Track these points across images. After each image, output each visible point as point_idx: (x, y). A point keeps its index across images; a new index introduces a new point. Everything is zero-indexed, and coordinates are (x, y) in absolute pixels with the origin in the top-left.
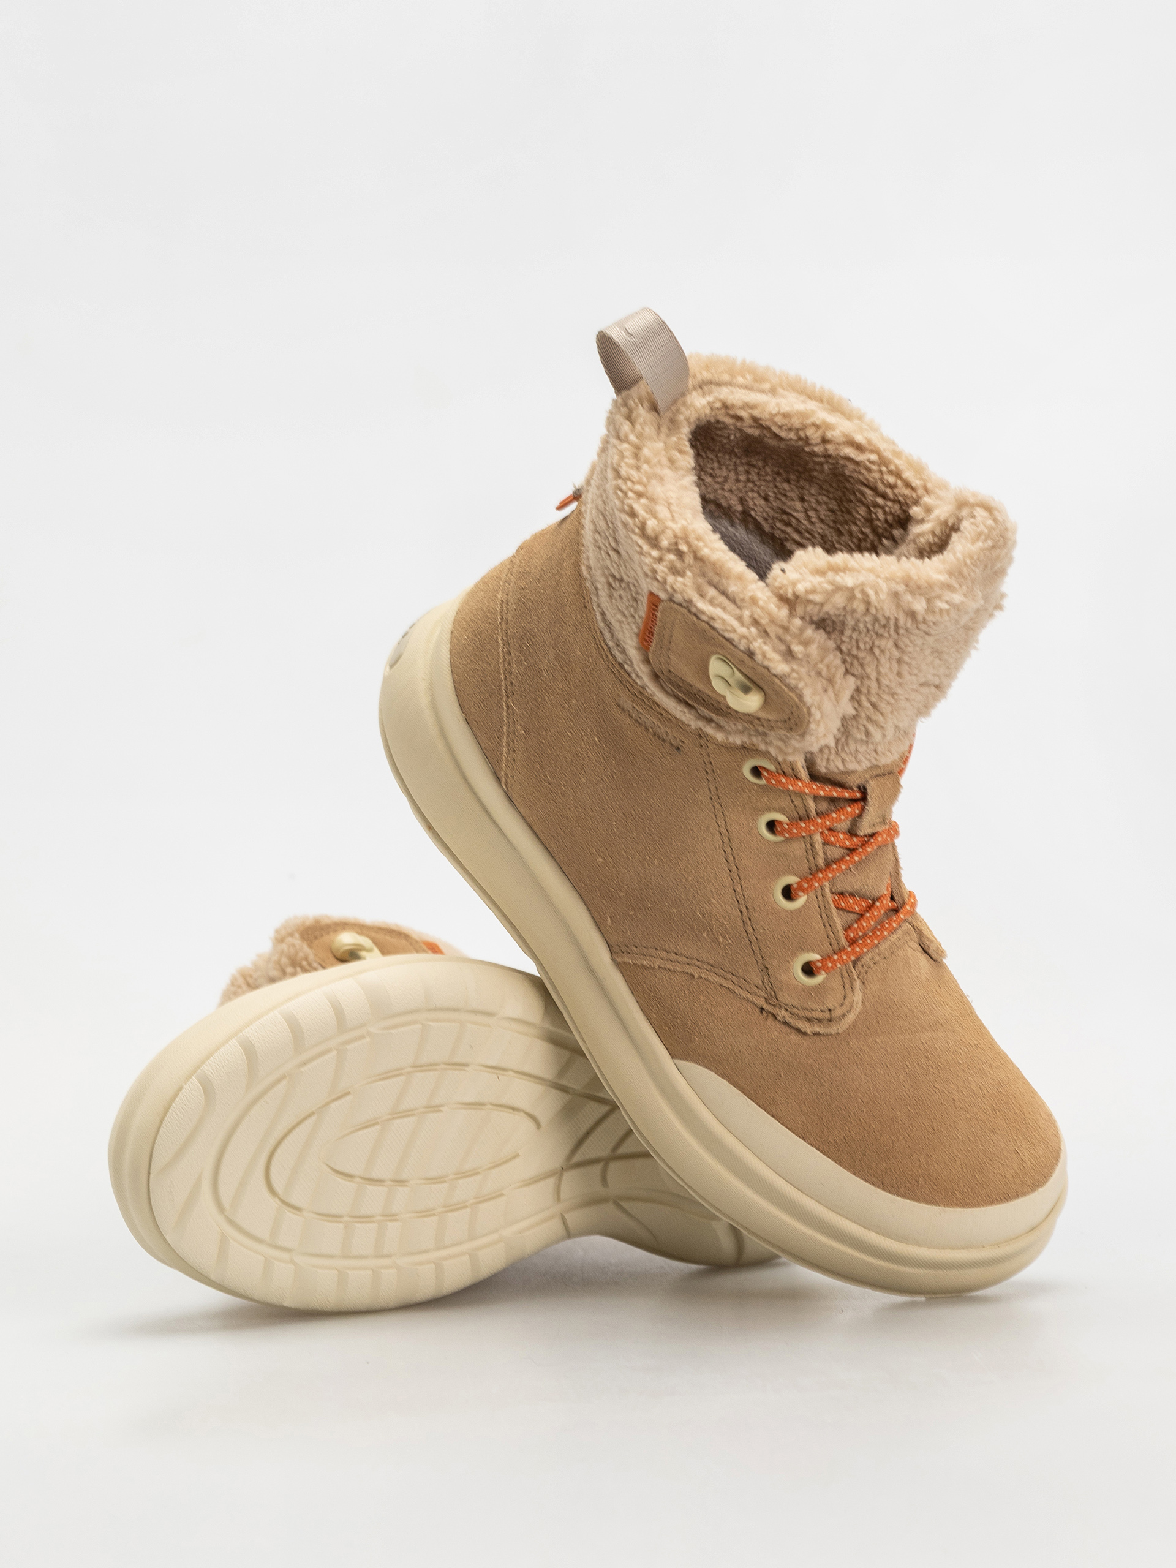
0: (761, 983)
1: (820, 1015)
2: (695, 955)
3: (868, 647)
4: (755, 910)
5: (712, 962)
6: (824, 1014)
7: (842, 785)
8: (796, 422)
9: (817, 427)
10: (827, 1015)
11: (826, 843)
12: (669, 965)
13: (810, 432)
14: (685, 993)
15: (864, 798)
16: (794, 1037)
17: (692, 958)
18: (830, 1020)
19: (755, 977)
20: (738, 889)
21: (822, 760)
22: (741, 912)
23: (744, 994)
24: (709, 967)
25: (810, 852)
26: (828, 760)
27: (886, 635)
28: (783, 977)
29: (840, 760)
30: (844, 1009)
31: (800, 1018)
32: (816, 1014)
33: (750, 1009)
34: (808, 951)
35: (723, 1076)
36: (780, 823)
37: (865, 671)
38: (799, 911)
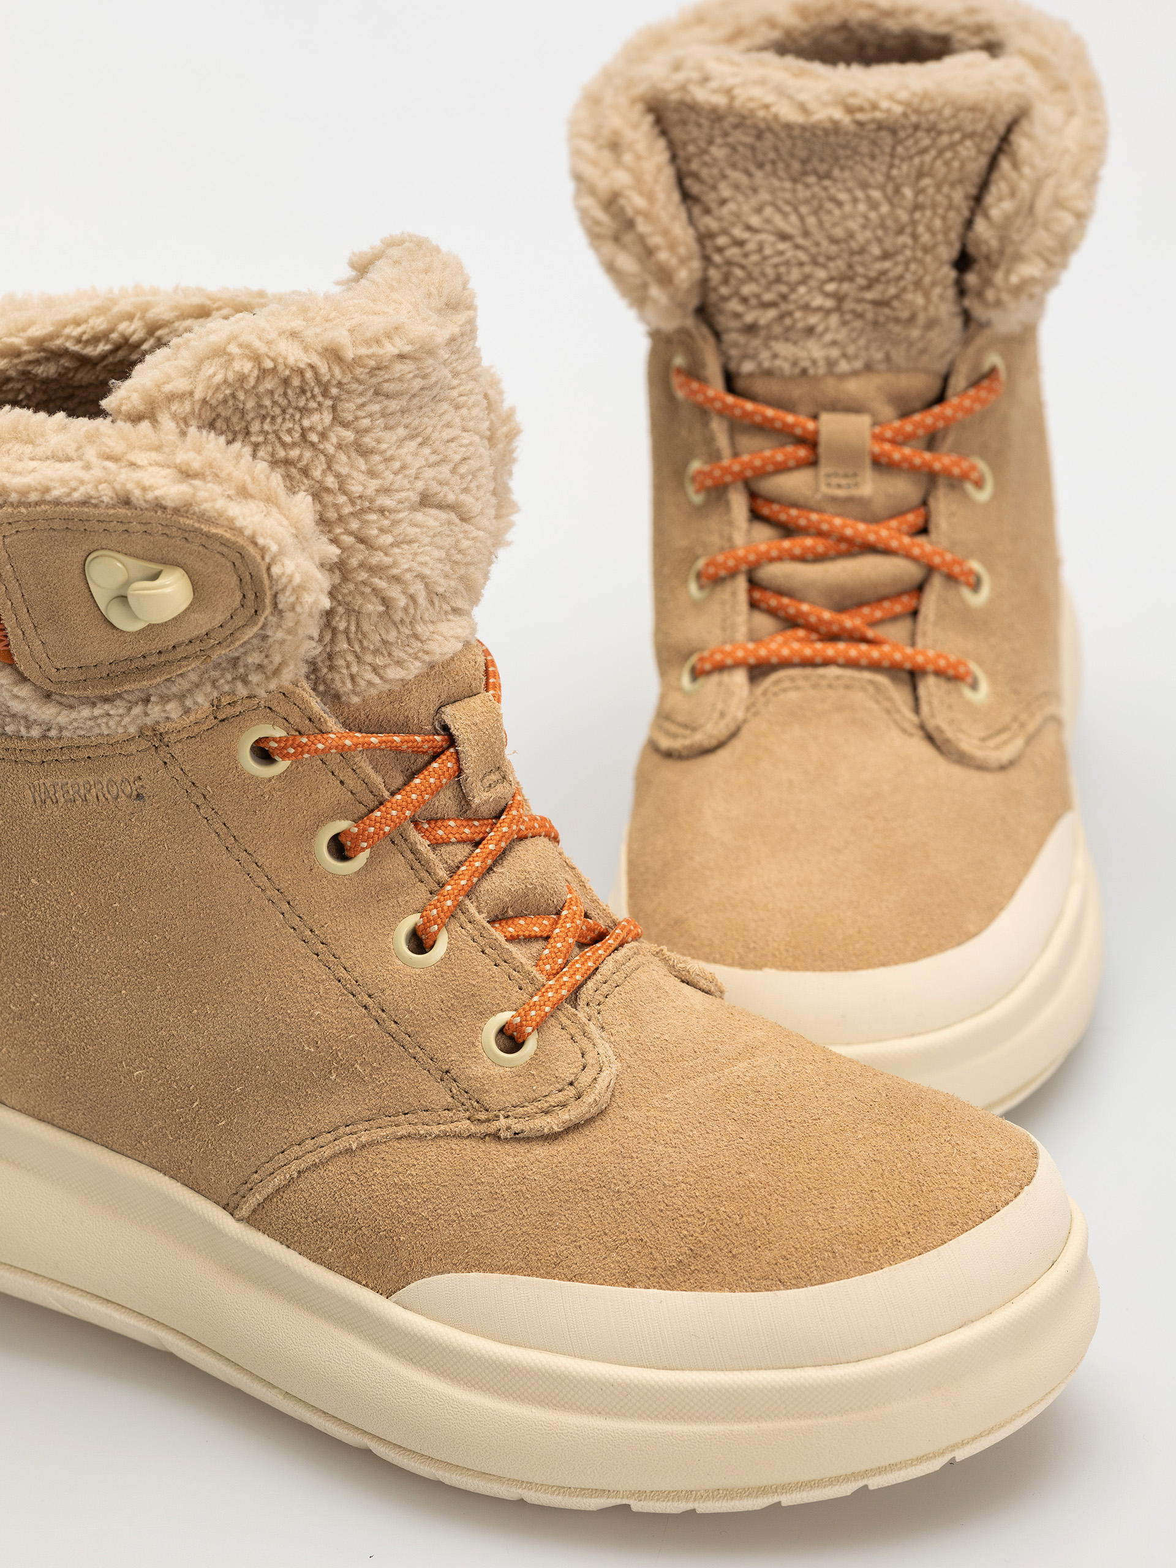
0: (450, 1100)
1: (560, 1097)
2: (338, 1120)
3: (297, 436)
4: (383, 991)
5: (366, 1114)
6: (565, 1092)
7: (403, 728)
8: (99, 324)
9: (130, 317)
10: (571, 1092)
11: (435, 845)
12: (310, 1159)
13: (125, 327)
14: (352, 1182)
15: (452, 741)
16: (541, 1151)
17: (336, 1129)
18: (579, 1097)
19: (438, 1094)
20: (342, 973)
21: (343, 683)
22: (366, 1007)
23: (436, 1130)
24: (366, 1125)
25: (417, 865)
26: (353, 678)
27: (313, 405)
28: (477, 1071)
29: (368, 668)
30: (590, 1073)
31: (531, 1116)
32: (553, 1100)
33: (454, 1147)
34: (493, 1013)
35: (468, 1269)
36: (346, 832)
37: (313, 479)
38: (446, 959)
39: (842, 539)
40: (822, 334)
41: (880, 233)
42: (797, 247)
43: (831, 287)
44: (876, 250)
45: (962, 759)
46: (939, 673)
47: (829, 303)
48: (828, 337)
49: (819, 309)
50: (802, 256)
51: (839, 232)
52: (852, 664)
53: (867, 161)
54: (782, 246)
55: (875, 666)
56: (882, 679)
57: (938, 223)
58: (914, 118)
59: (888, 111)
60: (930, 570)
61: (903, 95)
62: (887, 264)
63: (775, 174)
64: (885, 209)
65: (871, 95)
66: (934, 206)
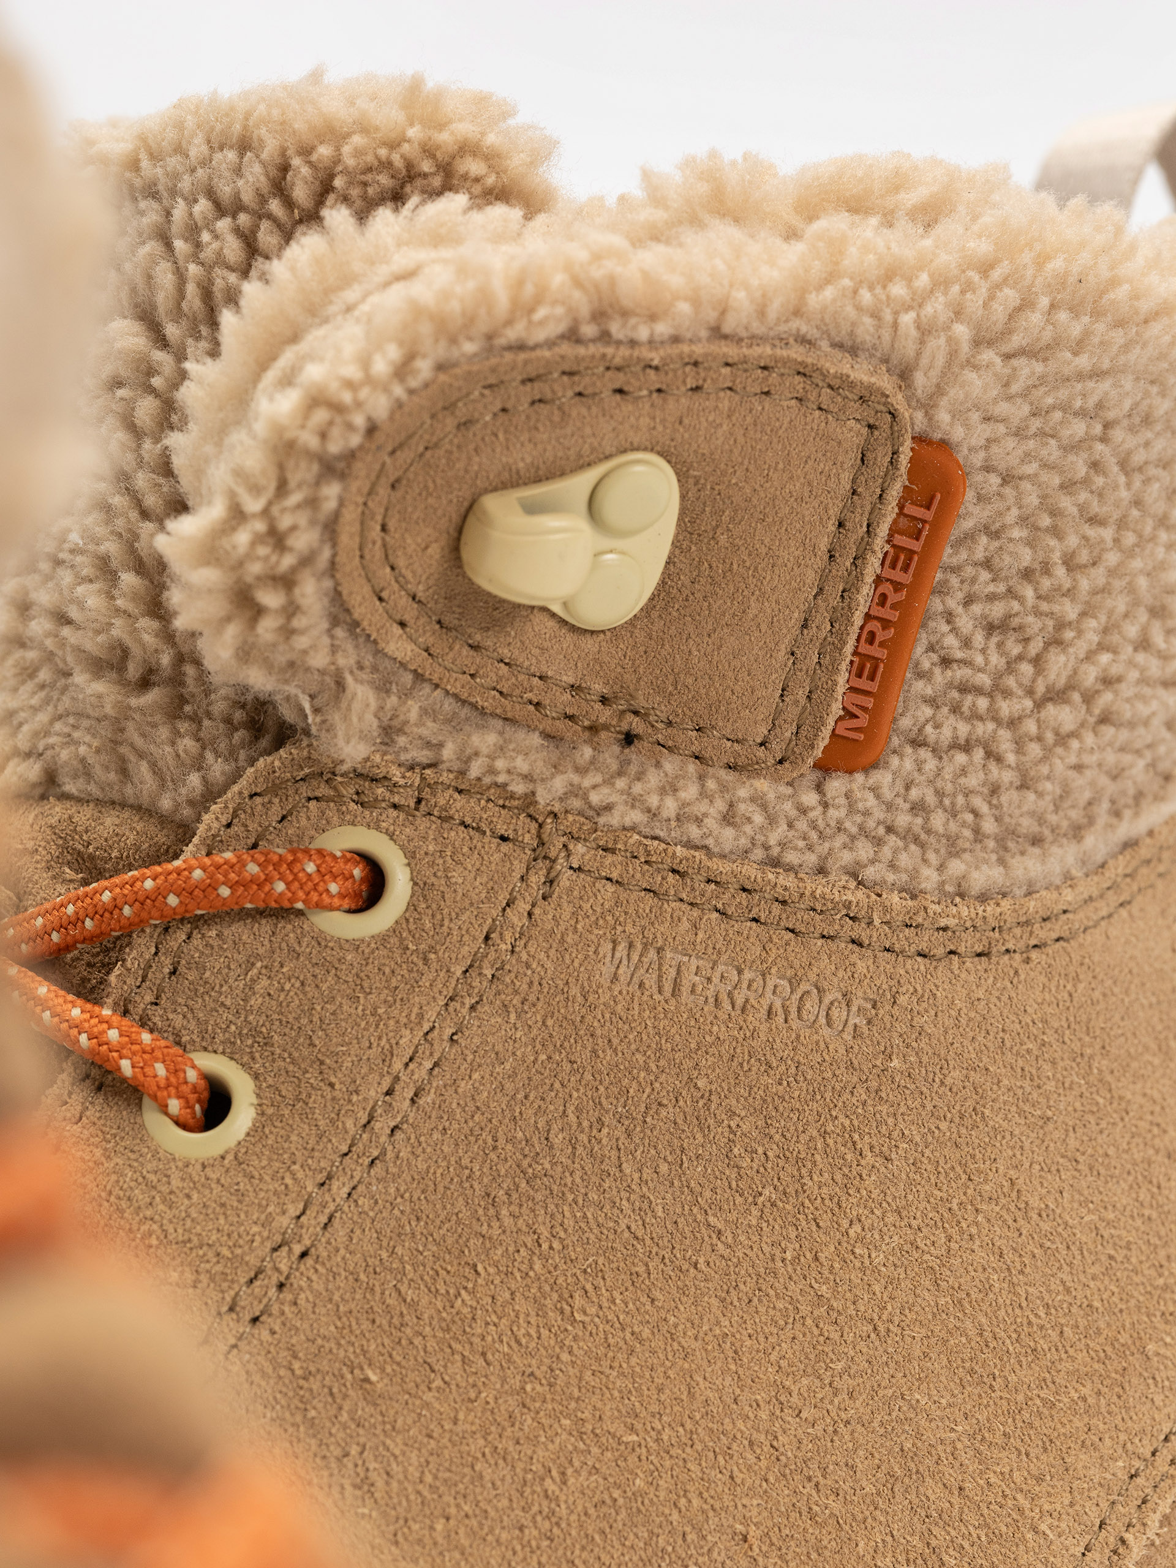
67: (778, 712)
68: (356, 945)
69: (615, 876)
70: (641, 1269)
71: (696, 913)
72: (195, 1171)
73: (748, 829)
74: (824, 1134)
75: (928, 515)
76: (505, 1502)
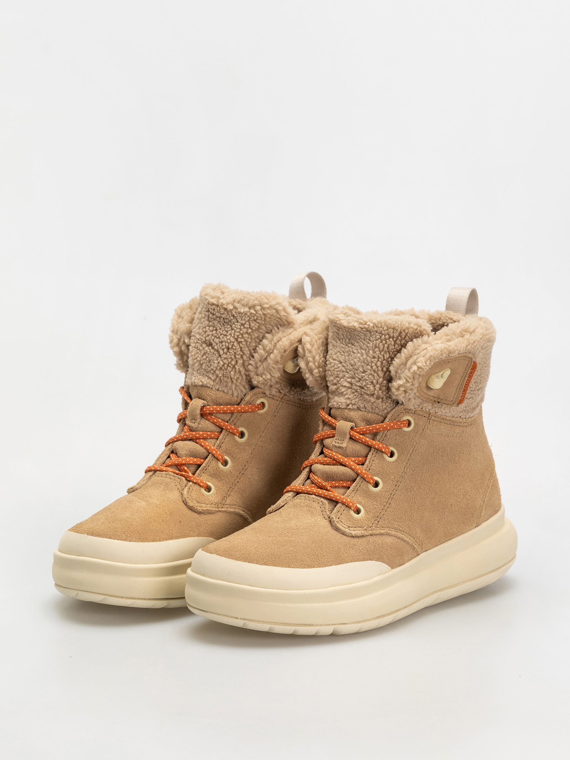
39: (334, 460)
40: (345, 395)
41: (363, 364)
42: (343, 366)
43: (349, 380)
44: (361, 370)
45: (337, 529)
46: (343, 504)
47: (348, 385)
48: (347, 396)
49: (345, 386)
50: (343, 369)
51: (352, 362)
52: (319, 496)
53: (363, 341)
54: (339, 365)
55: (325, 498)
56: (325, 501)
57: (379, 364)
58: (376, 329)
59: (369, 325)
60: (358, 475)
61: (375, 321)
62: (363, 375)
63: (342, 343)
64: (365, 356)
65: (366, 320)
66: (379, 358)
67: (454, 397)
68: (408, 432)
69: (436, 420)
70: (439, 471)
71: (444, 424)
72: (392, 463)
73: (452, 413)
74: (457, 451)
75: (473, 371)
76: (429, 503)
